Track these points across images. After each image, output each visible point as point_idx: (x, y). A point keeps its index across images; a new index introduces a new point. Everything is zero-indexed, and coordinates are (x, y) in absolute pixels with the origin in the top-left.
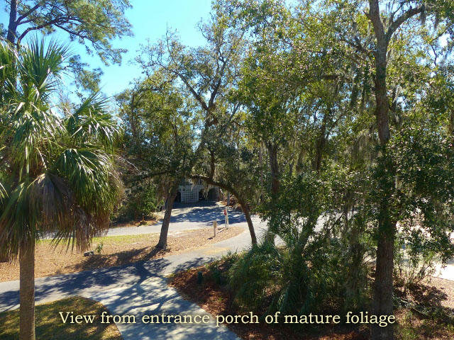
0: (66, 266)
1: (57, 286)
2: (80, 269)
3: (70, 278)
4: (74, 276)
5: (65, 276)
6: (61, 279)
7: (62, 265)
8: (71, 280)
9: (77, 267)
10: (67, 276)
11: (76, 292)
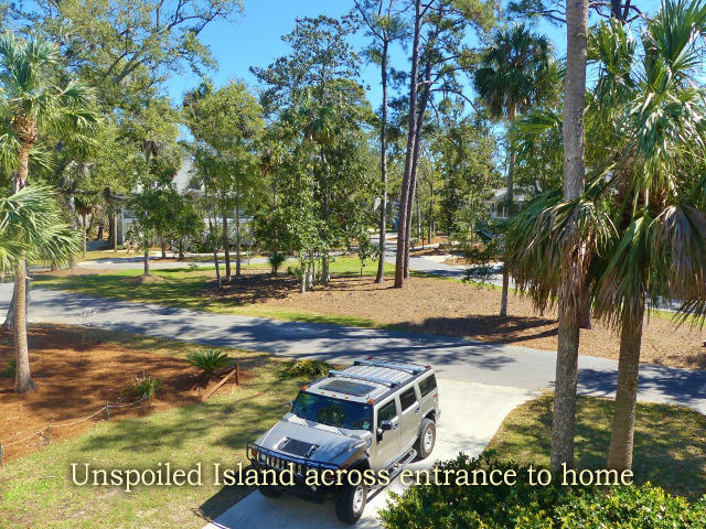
0: (671, 354)
1: (655, 380)
2: (694, 366)
3: (677, 376)
4: (684, 374)
5: (669, 370)
6: (663, 373)
7: (665, 350)
8: (679, 379)
9: (690, 360)
10: (673, 372)
11: (686, 400)
